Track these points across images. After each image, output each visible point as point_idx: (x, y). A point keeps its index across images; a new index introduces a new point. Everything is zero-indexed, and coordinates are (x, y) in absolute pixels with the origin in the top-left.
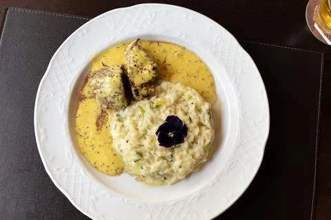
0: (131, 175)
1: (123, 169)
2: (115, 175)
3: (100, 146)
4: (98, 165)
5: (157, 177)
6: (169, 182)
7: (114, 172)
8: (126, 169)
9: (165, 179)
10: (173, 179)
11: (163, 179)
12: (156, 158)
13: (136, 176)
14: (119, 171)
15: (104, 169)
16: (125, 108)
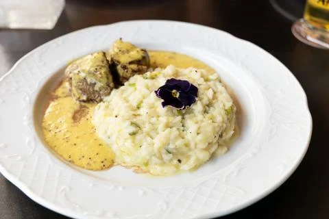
0: (126, 167)
1: (113, 162)
2: (102, 169)
3: (78, 137)
4: (76, 158)
5: (167, 157)
6: (185, 166)
7: (99, 165)
8: (117, 161)
9: (180, 161)
10: (192, 162)
11: (175, 161)
12: (161, 127)
13: (133, 168)
14: (107, 164)
15: (84, 162)
16: (111, 90)
